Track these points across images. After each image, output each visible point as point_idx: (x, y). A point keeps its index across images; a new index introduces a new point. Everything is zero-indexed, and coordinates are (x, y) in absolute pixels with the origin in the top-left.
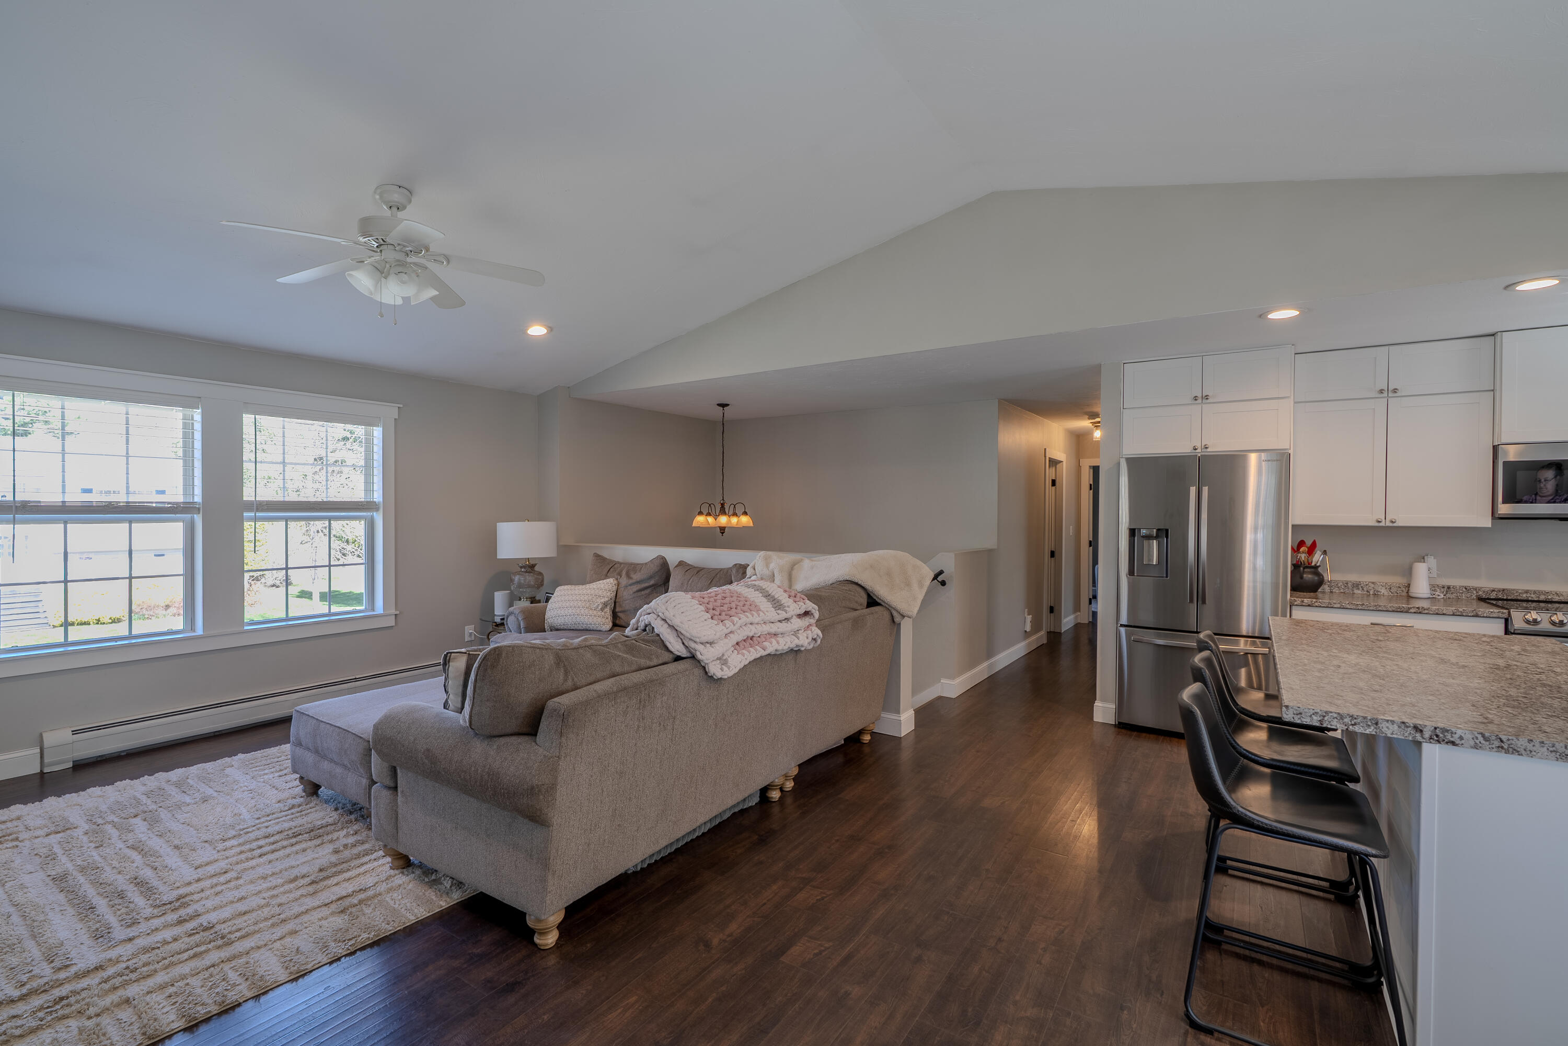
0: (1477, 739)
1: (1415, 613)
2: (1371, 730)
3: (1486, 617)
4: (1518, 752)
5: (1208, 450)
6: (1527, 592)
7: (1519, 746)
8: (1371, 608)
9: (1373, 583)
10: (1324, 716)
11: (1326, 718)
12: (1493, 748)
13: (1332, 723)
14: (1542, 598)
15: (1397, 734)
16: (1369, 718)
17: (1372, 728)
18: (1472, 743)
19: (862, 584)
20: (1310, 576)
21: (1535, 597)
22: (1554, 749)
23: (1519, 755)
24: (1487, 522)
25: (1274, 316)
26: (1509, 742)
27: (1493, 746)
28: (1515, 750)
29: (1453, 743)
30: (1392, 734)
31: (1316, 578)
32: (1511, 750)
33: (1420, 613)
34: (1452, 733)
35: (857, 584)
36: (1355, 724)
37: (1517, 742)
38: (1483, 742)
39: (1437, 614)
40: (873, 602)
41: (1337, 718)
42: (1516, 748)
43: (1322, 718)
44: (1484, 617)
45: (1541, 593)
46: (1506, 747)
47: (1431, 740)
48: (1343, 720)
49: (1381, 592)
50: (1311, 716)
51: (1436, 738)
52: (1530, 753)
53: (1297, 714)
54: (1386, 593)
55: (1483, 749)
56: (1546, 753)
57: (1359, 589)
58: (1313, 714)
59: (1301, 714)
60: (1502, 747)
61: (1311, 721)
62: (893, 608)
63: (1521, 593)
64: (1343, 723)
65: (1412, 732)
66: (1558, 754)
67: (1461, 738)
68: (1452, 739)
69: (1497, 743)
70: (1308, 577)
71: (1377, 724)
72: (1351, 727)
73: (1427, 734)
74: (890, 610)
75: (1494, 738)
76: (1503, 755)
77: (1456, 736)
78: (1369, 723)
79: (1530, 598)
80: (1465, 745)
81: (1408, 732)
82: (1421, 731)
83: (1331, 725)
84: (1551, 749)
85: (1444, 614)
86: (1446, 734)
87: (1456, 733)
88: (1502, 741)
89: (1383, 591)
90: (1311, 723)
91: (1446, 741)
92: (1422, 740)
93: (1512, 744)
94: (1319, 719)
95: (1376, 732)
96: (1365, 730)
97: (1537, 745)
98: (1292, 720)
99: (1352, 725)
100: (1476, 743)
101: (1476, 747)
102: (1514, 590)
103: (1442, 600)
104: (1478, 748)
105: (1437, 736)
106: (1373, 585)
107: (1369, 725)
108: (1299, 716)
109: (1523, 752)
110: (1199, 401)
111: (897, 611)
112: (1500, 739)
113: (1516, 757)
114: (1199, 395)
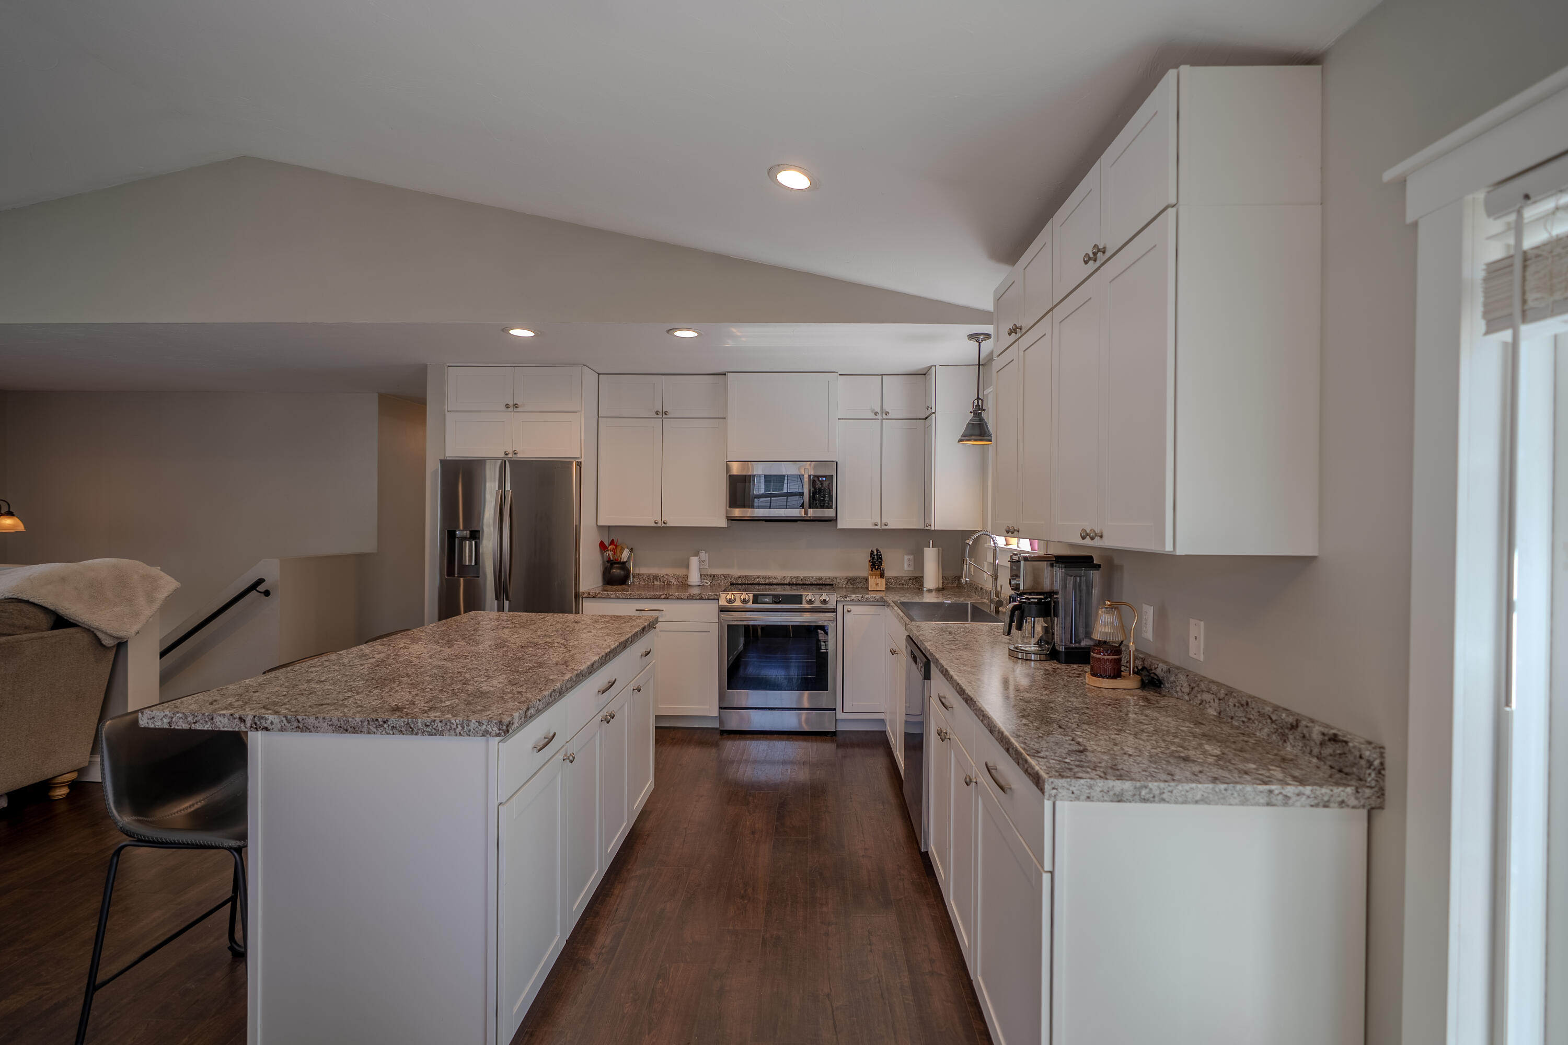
0: (283, 722)
1: (664, 599)
2: (208, 726)
3: (707, 599)
4: (309, 729)
5: (518, 455)
6: (758, 577)
7: (310, 724)
8: (636, 597)
9: (667, 575)
10: (172, 718)
11: (174, 720)
12: (293, 729)
13: (179, 724)
14: (767, 581)
15: (227, 727)
16: (207, 714)
17: (209, 723)
18: (279, 726)
19: (36, 601)
20: (618, 571)
21: (762, 581)
22: (331, 722)
23: (310, 732)
24: (723, 523)
25: (514, 332)
26: (303, 722)
27: (293, 727)
28: (307, 728)
29: (267, 729)
30: (224, 727)
31: (622, 572)
32: (304, 728)
33: (667, 598)
34: (266, 719)
35: (28, 602)
36: (196, 722)
37: (309, 720)
38: (287, 724)
39: (678, 599)
40: (60, 622)
41: (182, 718)
42: (308, 726)
43: (170, 719)
44: (706, 599)
45: (769, 578)
46: (301, 726)
47: (252, 729)
48: (187, 719)
49: (672, 582)
50: (162, 719)
51: (255, 726)
52: (316, 729)
53: (151, 719)
54: (675, 584)
55: (287, 731)
56: (326, 728)
57: (657, 580)
58: (164, 717)
59: (153, 718)
60: (299, 727)
61: (162, 724)
62: (95, 628)
63: (755, 578)
64: (187, 722)
65: (238, 723)
66: (334, 727)
67: (272, 723)
68: (266, 725)
69: (295, 724)
70: (616, 571)
71: (212, 719)
72: (193, 725)
73: (248, 724)
74: (93, 632)
75: (293, 719)
76: (299, 733)
77: (269, 722)
78: (207, 719)
79: (761, 582)
80: (275, 729)
81: (235, 724)
82: (244, 721)
83: (178, 726)
84: (330, 723)
85: (682, 599)
86: (262, 721)
87: (268, 719)
88: (299, 722)
89: (674, 581)
90: (162, 727)
91: (262, 727)
92: (246, 730)
93: (305, 723)
94: (169, 721)
95: (212, 727)
96: (204, 727)
97: (321, 720)
98: (147, 726)
99: (194, 723)
100: (282, 726)
101: (282, 730)
102: (751, 576)
103: (709, 586)
104: (283, 730)
105: (256, 724)
106: (666, 577)
107: (207, 722)
108: (152, 721)
109: (312, 729)
110: (511, 409)
111: (102, 631)
112: (298, 719)
113: (307, 734)
114: (511, 403)
